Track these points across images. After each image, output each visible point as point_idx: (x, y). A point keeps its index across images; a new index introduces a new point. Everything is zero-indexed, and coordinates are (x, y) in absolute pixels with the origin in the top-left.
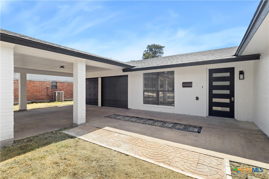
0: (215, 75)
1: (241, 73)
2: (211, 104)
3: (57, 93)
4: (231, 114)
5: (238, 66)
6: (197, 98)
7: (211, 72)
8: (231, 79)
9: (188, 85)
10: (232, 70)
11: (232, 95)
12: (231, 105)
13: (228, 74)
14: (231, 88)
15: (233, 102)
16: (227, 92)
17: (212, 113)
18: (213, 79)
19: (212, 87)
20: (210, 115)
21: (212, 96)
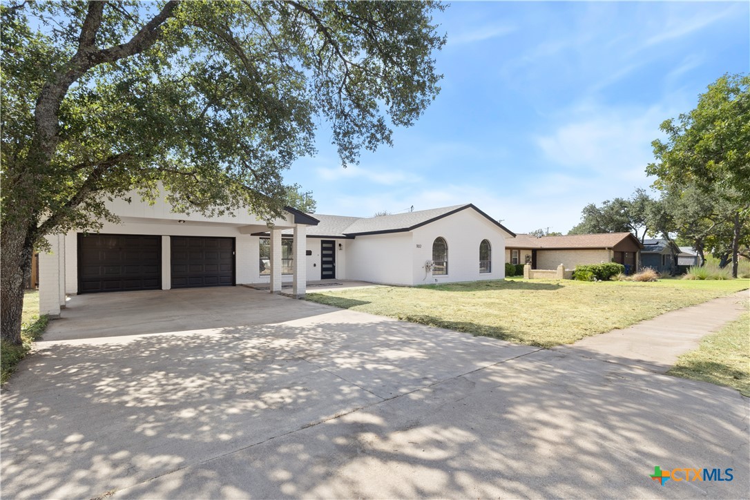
0: (324, 245)
1: (340, 245)
2: (323, 269)
4: (333, 276)
5: (338, 241)
6: (315, 265)
7: (323, 242)
8: (333, 249)
9: (309, 253)
10: (334, 243)
11: (333, 262)
12: (333, 269)
13: (330, 245)
14: (333, 256)
15: (334, 267)
16: (330, 259)
17: (323, 277)
18: (323, 249)
19: (323, 256)
20: (322, 278)
21: (323, 263)
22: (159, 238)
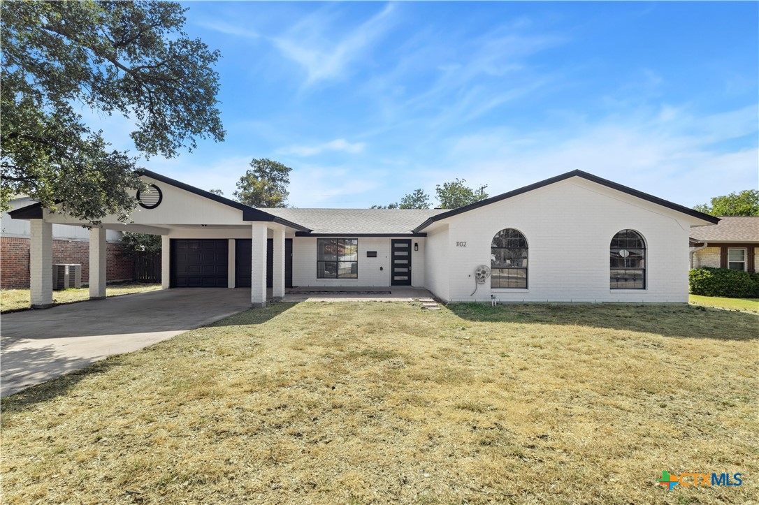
0: (397, 245)
1: (416, 245)
2: (394, 274)
3: (67, 267)
4: (408, 282)
5: (414, 240)
6: (381, 269)
7: (393, 242)
8: (409, 250)
9: (372, 254)
10: (409, 242)
11: (409, 265)
12: (409, 274)
13: (406, 245)
14: (409, 258)
15: (410, 271)
16: (406, 262)
17: (394, 283)
18: (394, 249)
19: (394, 258)
20: (392, 284)
21: (394, 266)
22: (226, 241)
